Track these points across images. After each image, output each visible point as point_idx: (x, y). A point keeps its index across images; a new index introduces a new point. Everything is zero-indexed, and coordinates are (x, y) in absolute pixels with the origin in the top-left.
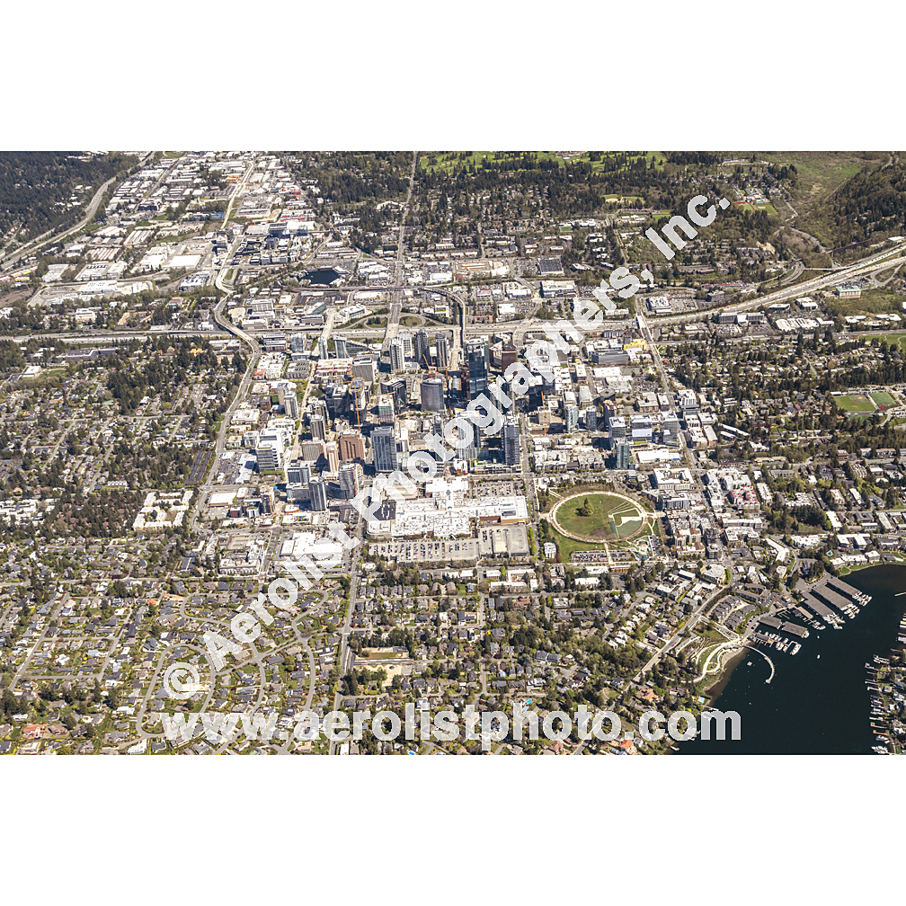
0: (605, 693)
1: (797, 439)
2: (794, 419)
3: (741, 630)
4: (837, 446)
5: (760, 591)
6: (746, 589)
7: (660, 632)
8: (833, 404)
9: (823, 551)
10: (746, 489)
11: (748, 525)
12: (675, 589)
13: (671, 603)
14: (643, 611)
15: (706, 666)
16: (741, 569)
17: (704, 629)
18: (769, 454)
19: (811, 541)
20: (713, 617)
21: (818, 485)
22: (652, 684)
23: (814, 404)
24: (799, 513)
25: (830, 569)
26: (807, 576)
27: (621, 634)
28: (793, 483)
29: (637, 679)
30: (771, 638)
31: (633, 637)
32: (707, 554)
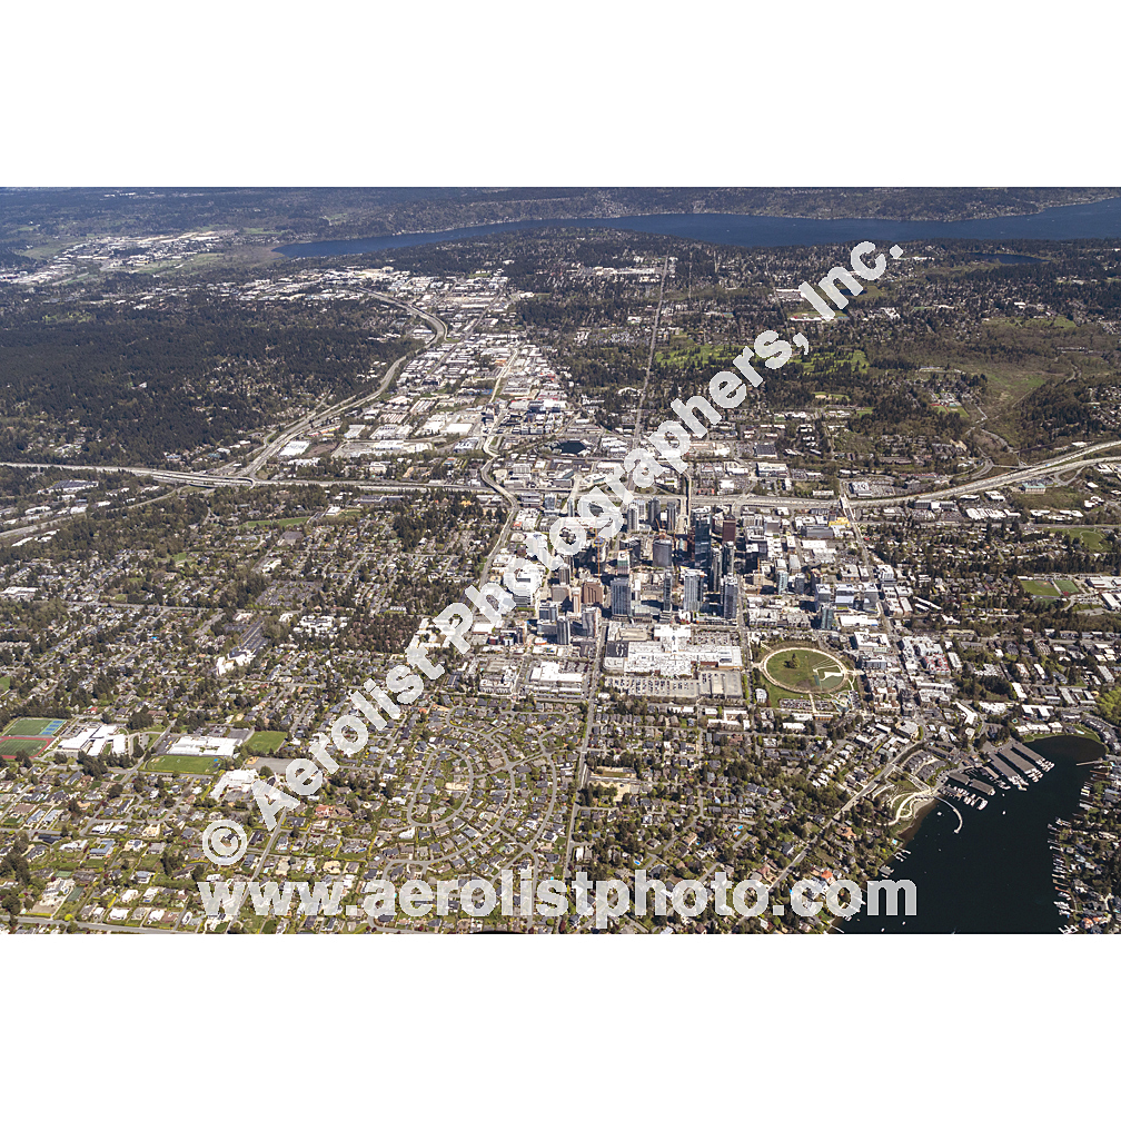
0: (808, 826)
1: (986, 616)
2: (983, 598)
3: (932, 783)
4: (1023, 624)
5: (950, 750)
6: (937, 746)
7: (858, 777)
8: (1020, 587)
9: (1009, 718)
10: (938, 656)
11: (940, 689)
12: (873, 740)
13: (869, 752)
14: (843, 757)
15: (899, 812)
16: (933, 728)
17: (899, 779)
18: (959, 627)
19: (998, 708)
20: (907, 769)
21: (1004, 659)
22: (850, 823)
23: (1002, 587)
24: (986, 681)
25: (1015, 735)
26: (993, 739)
27: (823, 776)
28: (982, 655)
29: (837, 817)
30: (960, 792)
31: (834, 779)
32: (902, 711)
